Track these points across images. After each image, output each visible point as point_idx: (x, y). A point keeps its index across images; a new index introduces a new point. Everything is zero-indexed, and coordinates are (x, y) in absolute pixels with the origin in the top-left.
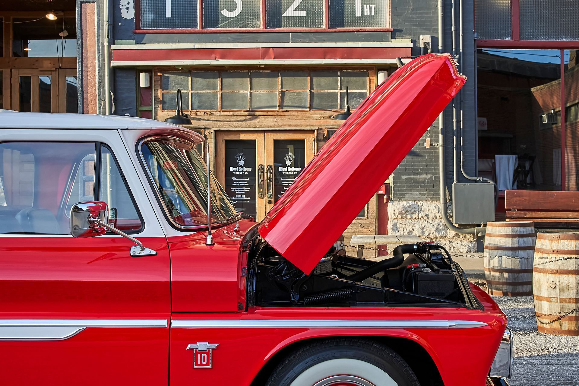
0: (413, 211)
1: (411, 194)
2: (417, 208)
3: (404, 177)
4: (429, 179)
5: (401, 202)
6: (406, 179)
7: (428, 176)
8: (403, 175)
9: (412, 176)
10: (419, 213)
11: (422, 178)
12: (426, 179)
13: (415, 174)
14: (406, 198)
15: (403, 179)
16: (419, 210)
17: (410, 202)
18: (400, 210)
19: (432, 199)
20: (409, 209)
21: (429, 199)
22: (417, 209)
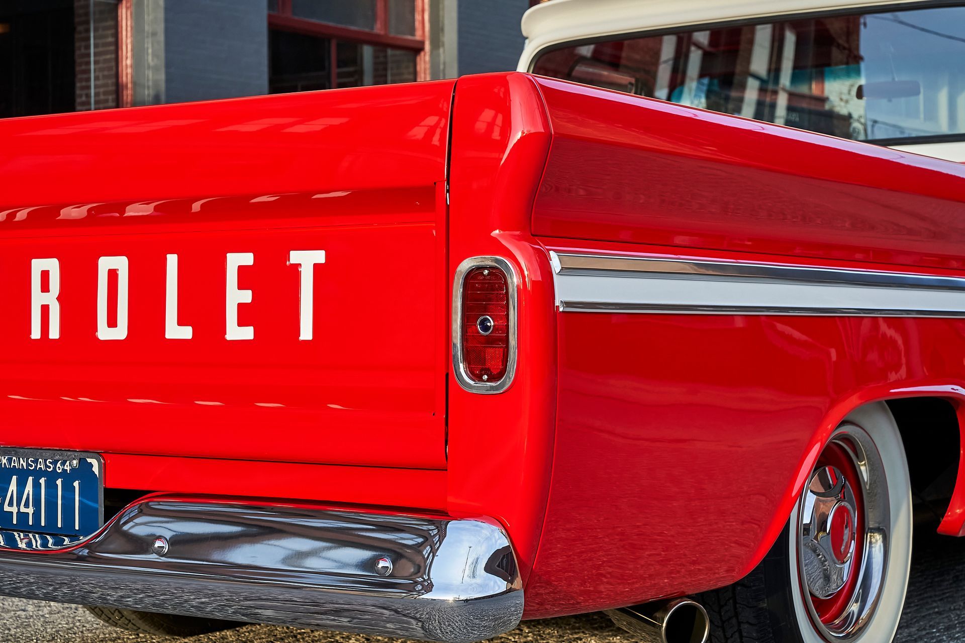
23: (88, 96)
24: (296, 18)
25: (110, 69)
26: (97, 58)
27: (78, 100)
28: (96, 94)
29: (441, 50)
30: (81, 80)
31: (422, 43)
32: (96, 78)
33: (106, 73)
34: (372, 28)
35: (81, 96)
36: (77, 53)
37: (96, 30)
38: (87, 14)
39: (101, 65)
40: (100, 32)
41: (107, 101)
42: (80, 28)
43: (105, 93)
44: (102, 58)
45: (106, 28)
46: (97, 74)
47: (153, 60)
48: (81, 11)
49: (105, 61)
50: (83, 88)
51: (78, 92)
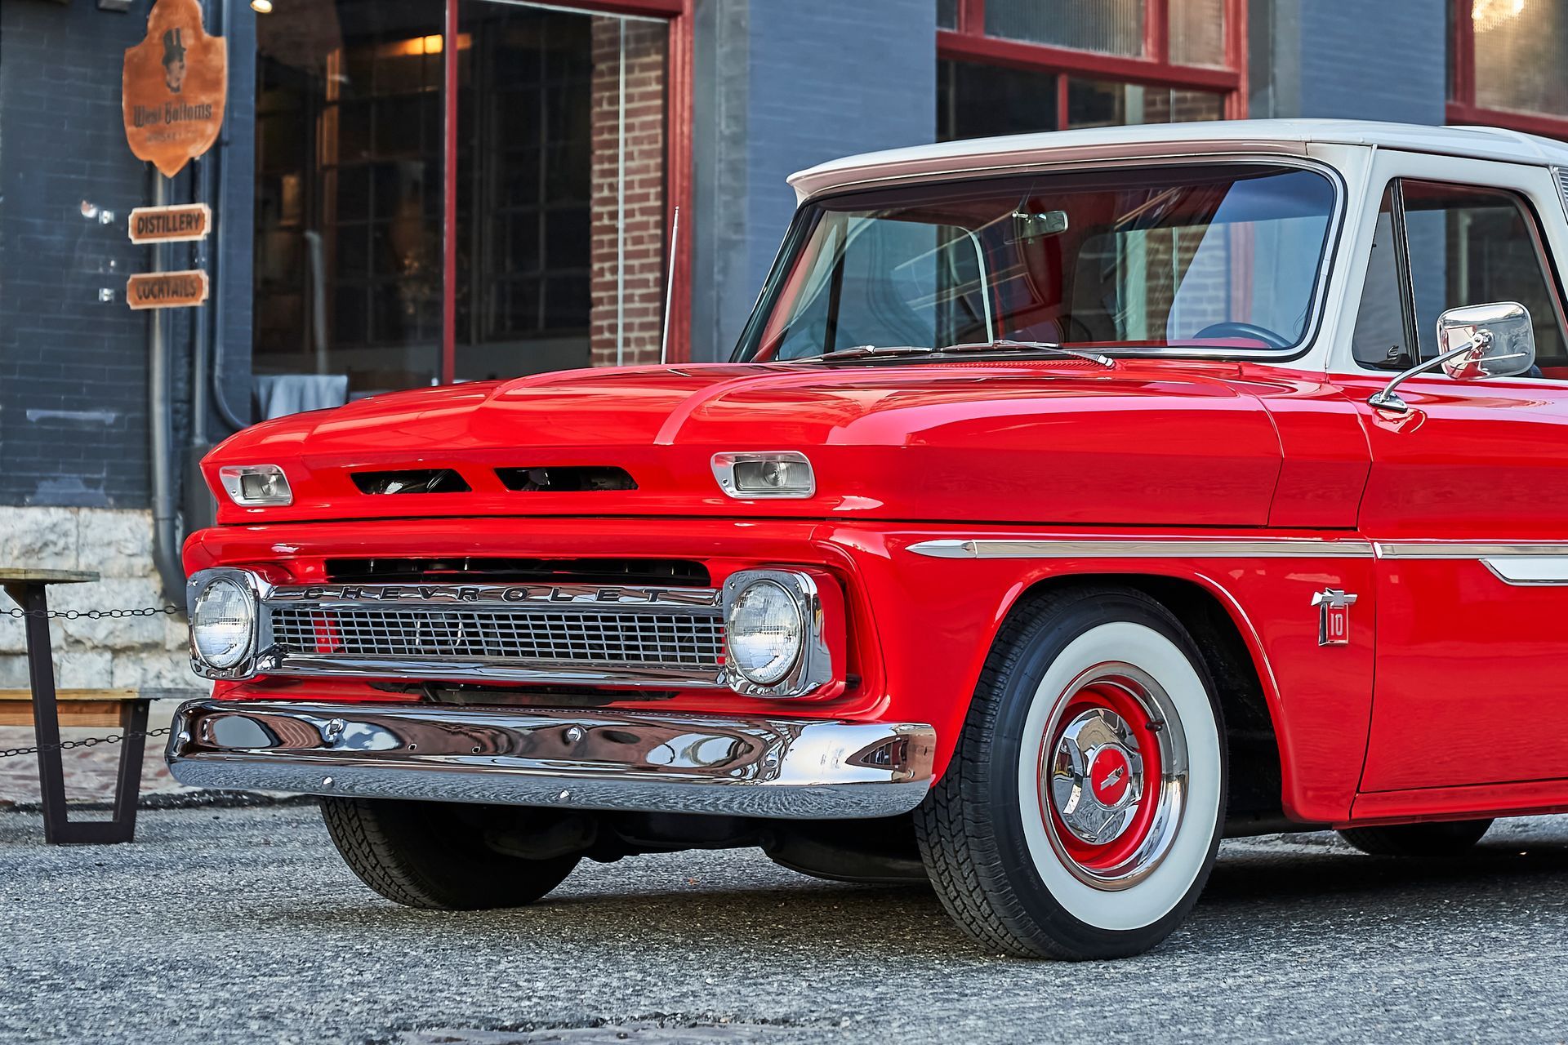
0: (61, 543)
1: (55, 479)
2: (74, 532)
3: (32, 414)
4: (111, 426)
5: (22, 511)
6: (43, 421)
7: (110, 417)
8: (32, 407)
9: (61, 414)
10: (78, 555)
11: (89, 422)
12: (100, 423)
13: (68, 407)
14: (39, 497)
15: (31, 422)
16: (78, 541)
17: (52, 510)
18: (28, 540)
19: (122, 503)
20: (52, 537)
21: (111, 501)
22: (72, 540)
23: (613, 187)
24: (993, 38)
25: (652, 140)
26: (631, 120)
27: (596, 195)
28: (629, 185)
29: (1271, 89)
30: (601, 160)
31: (1235, 77)
32: (629, 156)
33: (646, 147)
34: (1138, 54)
35: (601, 187)
36: (596, 110)
37: (629, 69)
38: (615, 42)
39: (637, 133)
40: (637, 74)
41: (645, 197)
42: (602, 67)
43: (643, 184)
44: (636, 121)
45: (646, 67)
46: (630, 148)
47: (728, 126)
48: (603, 37)
49: (644, 126)
50: (604, 174)
51: (596, 181)
